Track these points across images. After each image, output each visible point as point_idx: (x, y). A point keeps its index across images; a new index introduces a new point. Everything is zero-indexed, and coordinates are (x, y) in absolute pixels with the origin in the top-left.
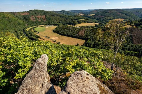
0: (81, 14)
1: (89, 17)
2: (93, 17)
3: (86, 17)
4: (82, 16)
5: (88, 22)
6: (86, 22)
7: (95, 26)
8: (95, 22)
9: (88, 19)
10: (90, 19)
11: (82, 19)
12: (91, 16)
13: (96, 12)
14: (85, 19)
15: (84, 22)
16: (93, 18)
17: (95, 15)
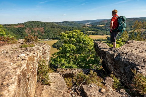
0: (88, 25)
1: (98, 29)
2: (104, 28)
3: (94, 28)
4: (89, 27)
5: (97, 34)
6: (95, 34)
7: (107, 38)
8: (107, 35)
9: (97, 31)
10: (100, 30)
11: (89, 31)
12: (100, 27)
13: (107, 22)
14: (93, 31)
15: (93, 34)
16: (103, 30)
17: (105, 26)
